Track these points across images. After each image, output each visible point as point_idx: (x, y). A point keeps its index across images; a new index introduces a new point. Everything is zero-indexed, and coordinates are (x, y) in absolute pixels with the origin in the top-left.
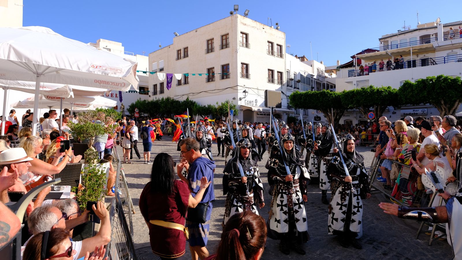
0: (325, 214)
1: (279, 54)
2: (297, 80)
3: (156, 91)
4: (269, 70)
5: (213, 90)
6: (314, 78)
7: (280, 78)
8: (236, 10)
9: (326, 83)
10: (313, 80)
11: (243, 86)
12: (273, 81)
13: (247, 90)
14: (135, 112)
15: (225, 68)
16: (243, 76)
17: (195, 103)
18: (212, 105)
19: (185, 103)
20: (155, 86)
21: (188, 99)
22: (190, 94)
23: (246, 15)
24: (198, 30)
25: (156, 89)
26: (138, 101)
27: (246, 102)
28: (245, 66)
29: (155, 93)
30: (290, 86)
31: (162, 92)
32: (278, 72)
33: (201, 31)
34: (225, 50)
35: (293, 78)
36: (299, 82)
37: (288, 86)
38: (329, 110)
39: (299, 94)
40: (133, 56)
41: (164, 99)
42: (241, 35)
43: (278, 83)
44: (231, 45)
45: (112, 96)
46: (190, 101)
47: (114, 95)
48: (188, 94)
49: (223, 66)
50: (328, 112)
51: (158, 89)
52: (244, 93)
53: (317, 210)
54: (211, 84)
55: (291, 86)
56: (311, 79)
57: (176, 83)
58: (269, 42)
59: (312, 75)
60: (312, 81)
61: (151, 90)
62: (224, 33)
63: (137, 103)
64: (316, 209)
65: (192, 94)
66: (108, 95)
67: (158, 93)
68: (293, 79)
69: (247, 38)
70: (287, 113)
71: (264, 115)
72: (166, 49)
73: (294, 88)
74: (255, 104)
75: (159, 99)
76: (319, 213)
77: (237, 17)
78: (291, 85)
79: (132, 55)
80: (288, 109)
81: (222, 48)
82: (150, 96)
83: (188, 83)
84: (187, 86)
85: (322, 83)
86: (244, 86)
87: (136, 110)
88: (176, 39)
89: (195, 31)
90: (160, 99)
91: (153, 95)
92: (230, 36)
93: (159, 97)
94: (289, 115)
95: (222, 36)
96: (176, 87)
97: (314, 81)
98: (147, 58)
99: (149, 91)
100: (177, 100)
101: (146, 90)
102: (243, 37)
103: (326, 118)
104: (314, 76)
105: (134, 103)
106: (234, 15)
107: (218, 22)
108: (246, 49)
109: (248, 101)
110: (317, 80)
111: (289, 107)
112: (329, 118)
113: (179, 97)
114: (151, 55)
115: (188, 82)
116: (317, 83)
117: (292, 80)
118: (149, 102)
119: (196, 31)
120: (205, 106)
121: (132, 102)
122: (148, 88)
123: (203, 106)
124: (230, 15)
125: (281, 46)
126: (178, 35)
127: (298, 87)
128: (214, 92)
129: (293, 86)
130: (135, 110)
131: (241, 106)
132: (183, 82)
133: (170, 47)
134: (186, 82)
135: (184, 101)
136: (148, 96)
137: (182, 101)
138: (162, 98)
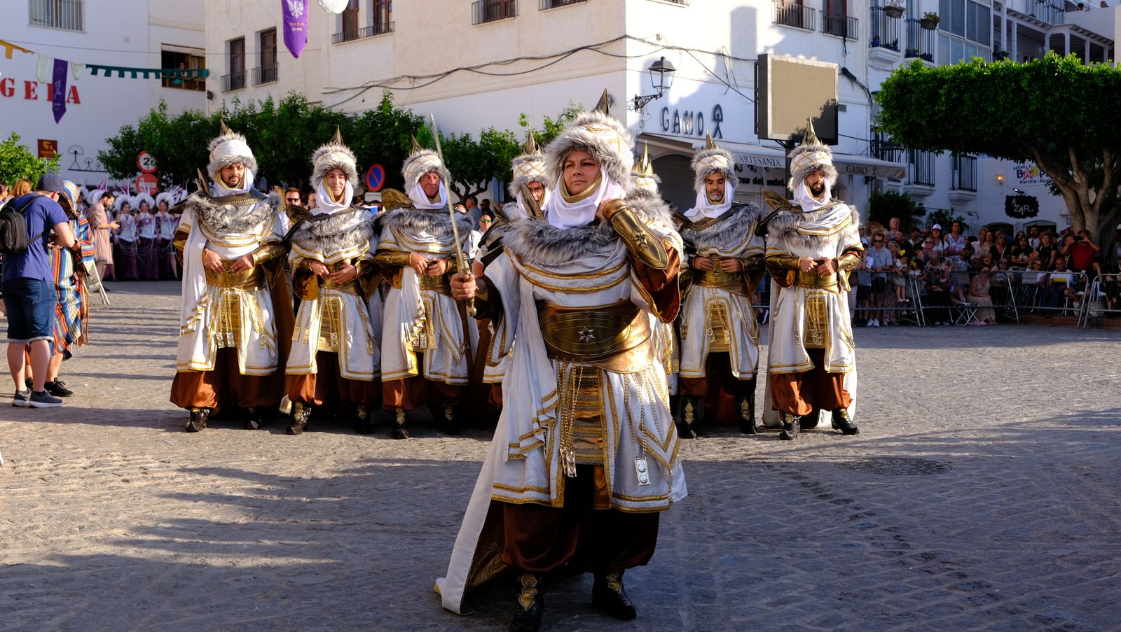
0: (985, 608)
2: (923, 17)
3: (238, 69)
5: (506, 63)
6: (1009, 11)
9: (1067, 33)
10: (1005, 17)
11: (654, 40)
13: (671, 57)
14: (140, 170)
17: (419, 123)
18: (500, 129)
19: (374, 123)
20: (237, 46)
21: (386, 103)
22: (397, 79)
25: (239, 60)
26: (154, 116)
27: (669, 116)
29: (236, 81)
30: (887, 46)
31: (268, 73)
35: (903, 5)
36: (929, 22)
37: (875, 43)
38: (1073, 159)
39: (927, 76)
41: (276, 106)
45: (28, 96)
46: (396, 113)
47: (42, 92)
48: (388, 81)
50: (1068, 165)
51: (251, 60)
52: (657, 76)
53: (943, 588)
54: (501, 29)
55: (894, 46)
56: (992, 12)
57: (334, 27)
60: (998, 21)
61: (217, 65)
63: (146, 129)
64: (939, 582)
66: (12, 92)
67: (250, 78)
68: (901, 11)
70: (870, 174)
71: (758, 181)
73: (908, 55)
74: (709, 128)
75: (252, 107)
76: (950, 600)
78: (889, 41)
80: (877, 156)
82: (211, 96)
83: (388, 30)
84: (382, 43)
85: (1048, 34)
86: (658, 37)
87: (145, 161)
90: (259, 109)
91: (226, 91)
93: (254, 97)
94: (878, 184)
96: (332, 48)
97: (1009, 23)
100: (335, 110)
101: (194, 65)
103: (1060, 198)
105: (136, 128)
109: (676, 114)
110: (1023, 17)
111: (879, 148)
112: (1076, 196)
113: (347, 95)
115: (388, 23)
116: (1023, 32)
117: (893, 11)
120: (465, 139)
121: (127, 123)
122: (201, 59)
123: (458, 137)
127: (924, 50)
128: (510, 69)
129: (903, 45)
130: (136, 160)
131: (644, 135)
132: (364, 19)
134: (380, 26)
135: (370, 114)
136: (205, 94)
137: (361, 115)
138: (264, 101)
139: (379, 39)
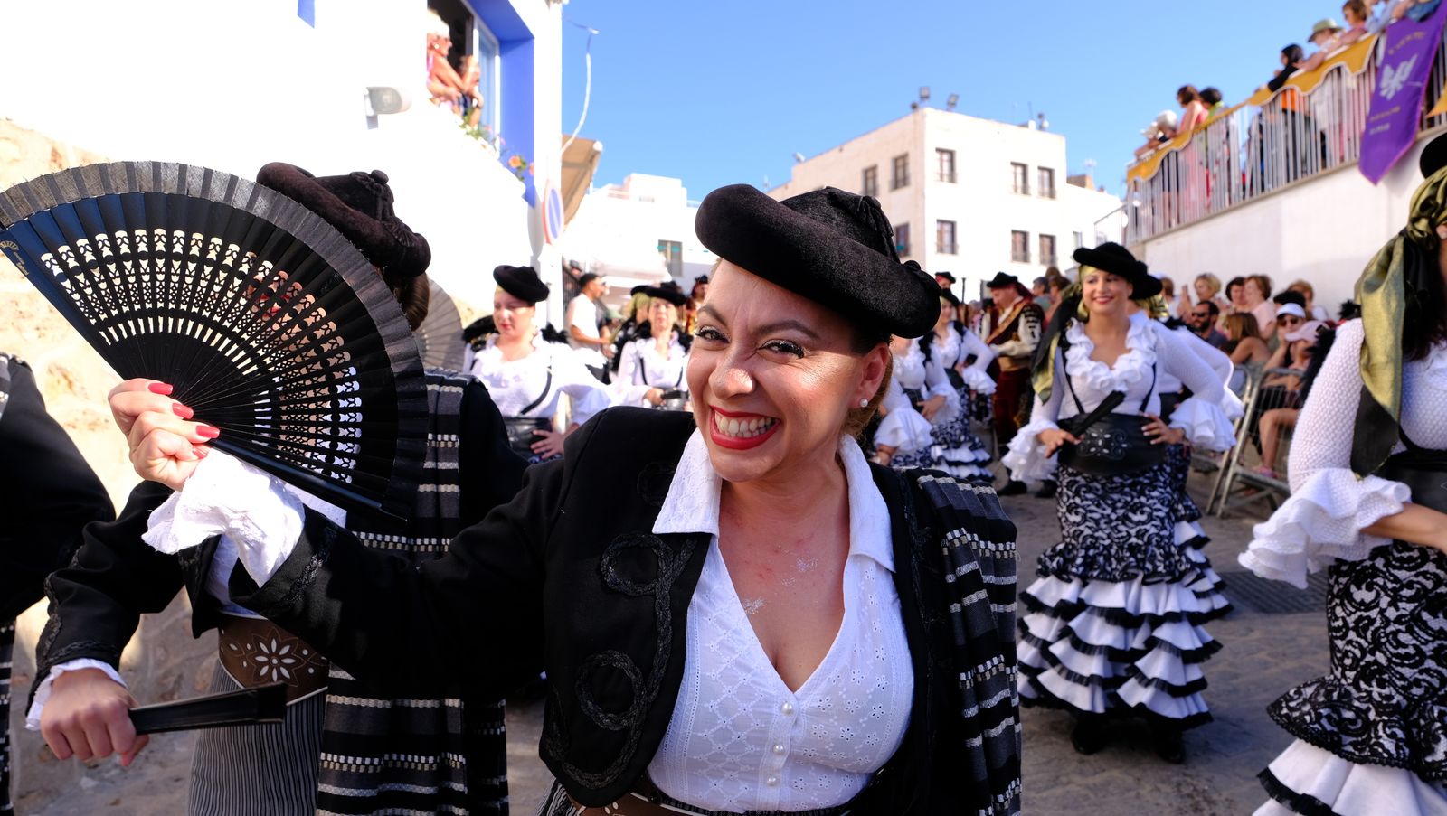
1: (1047, 189)
4: (1014, 232)
7: (1047, 250)
8: (924, 98)
12: (1026, 259)
15: (902, 232)
16: (941, 250)
23: (951, 105)
24: (845, 147)
28: (947, 228)
32: (1041, 236)
33: (853, 147)
34: (903, 193)
42: (937, 155)
43: (1043, 262)
44: (912, 180)
58: (1015, 164)
62: (898, 152)
69: (952, 161)
77: (924, 116)
81: (896, 188)
89: (837, 150)
92: (912, 161)
95: (895, 160)
102: (942, 161)
106: (920, 112)
107: (884, 129)
108: (951, 184)
119: (841, 150)
124: (909, 110)
125: (1050, 171)
126: (803, 158)
133: (786, 188)
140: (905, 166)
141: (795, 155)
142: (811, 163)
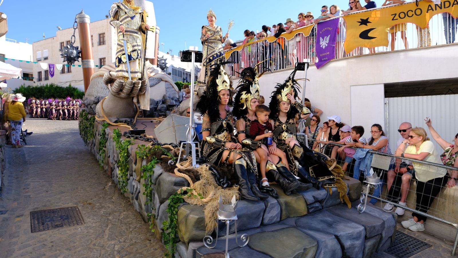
15: (102, 60)
17: (77, 89)
19: (68, 89)
20: (40, 73)
21: (70, 85)
22: (72, 81)
25: (40, 76)
26: (22, 86)
29: (40, 79)
31: (47, 79)
34: (102, 47)
40: (16, 44)
41: (49, 85)
44: (106, 42)
46: (72, 87)
49: (101, 59)
51: (43, 76)
56: (183, 72)
57: (60, 71)
59: (184, 69)
60: (184, 73)
61: (36, 76)
62: (101, 32)
63: (21, 88)
65: (74, 82)
67: (43, 79)
72: (50, 40)
75: (43, 85)
79: (14, 42)
81: (100, 44)
82: (34, 82)
83: (71, 72)
84: (69, 75)
88: (58, 33)
90: (45, 85)
91: (38, 81)
92: (106, 35)
93: (44, 83)
95: (100, 35)
96: (60, 75)
97: (186, 74)
98: (31, 46)
99: (34, 78)
100: (60, 86)
101: (30, 76)
104: (185, 70)
105: (18, 88)
107: (96, 23)
110: (189, 73)
113: (63, 83)
114: (35, 44)
118: (33, 88)
122: (32, 75)
124: (106, 18)
126: (61, 29)
132: (66, 70)
133: (53, 39)
134: (69, 71)
135: (67, 87)
136: (33, 82)
137: (65, 87)
138: (46, 84)
139: (69, 73)
140: (103, 37)
141: (57, 27)
142: (64, 31)
